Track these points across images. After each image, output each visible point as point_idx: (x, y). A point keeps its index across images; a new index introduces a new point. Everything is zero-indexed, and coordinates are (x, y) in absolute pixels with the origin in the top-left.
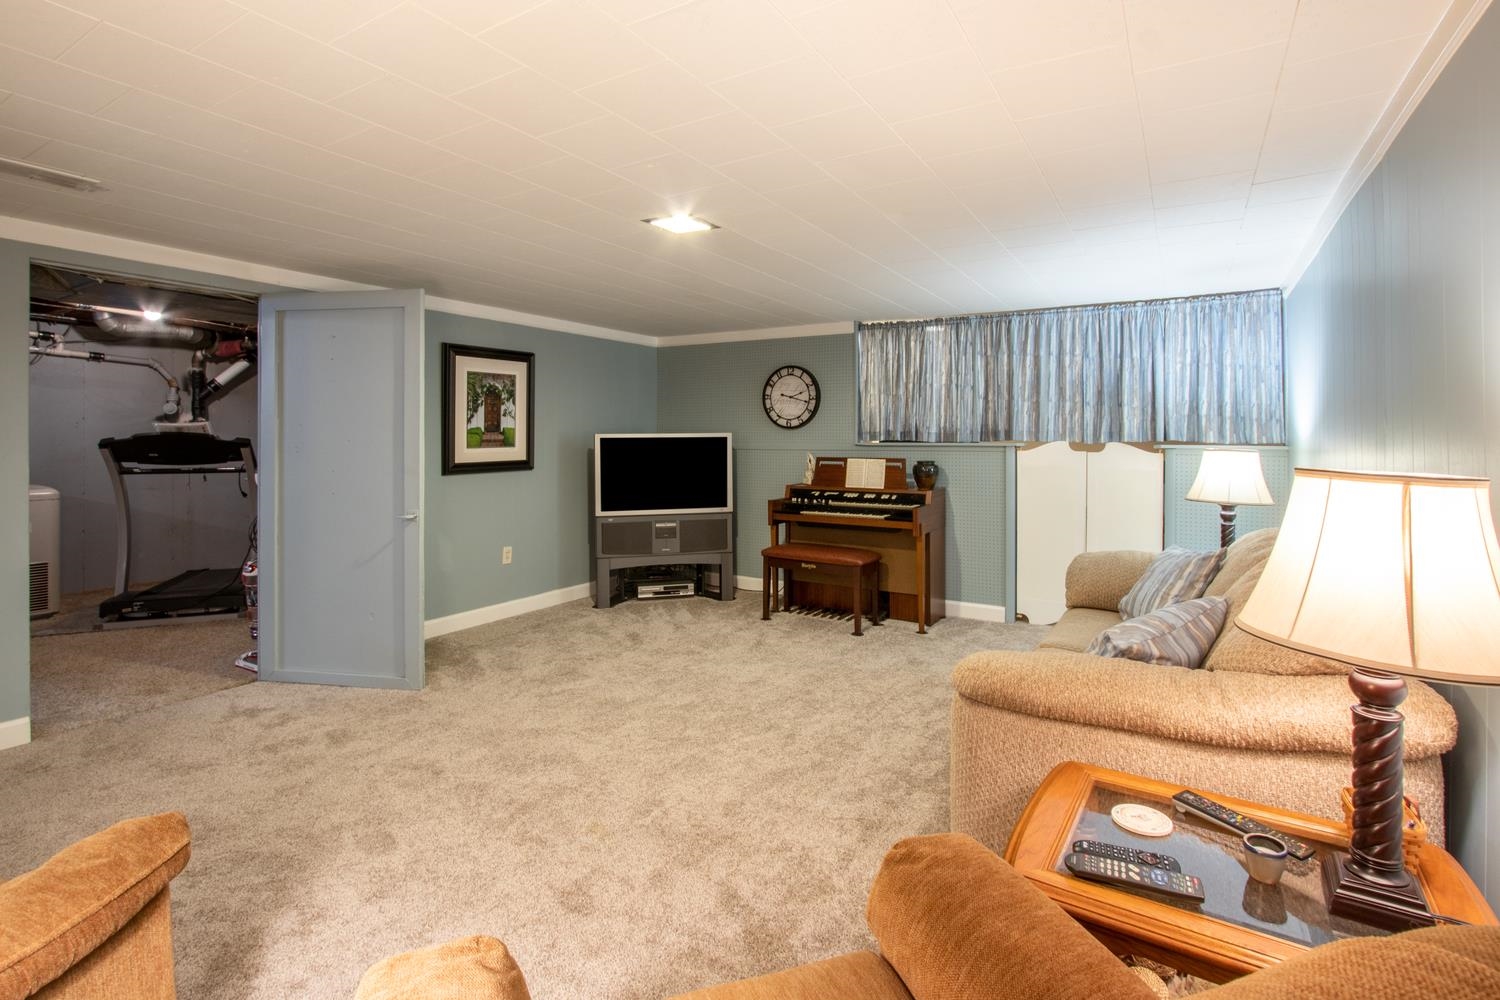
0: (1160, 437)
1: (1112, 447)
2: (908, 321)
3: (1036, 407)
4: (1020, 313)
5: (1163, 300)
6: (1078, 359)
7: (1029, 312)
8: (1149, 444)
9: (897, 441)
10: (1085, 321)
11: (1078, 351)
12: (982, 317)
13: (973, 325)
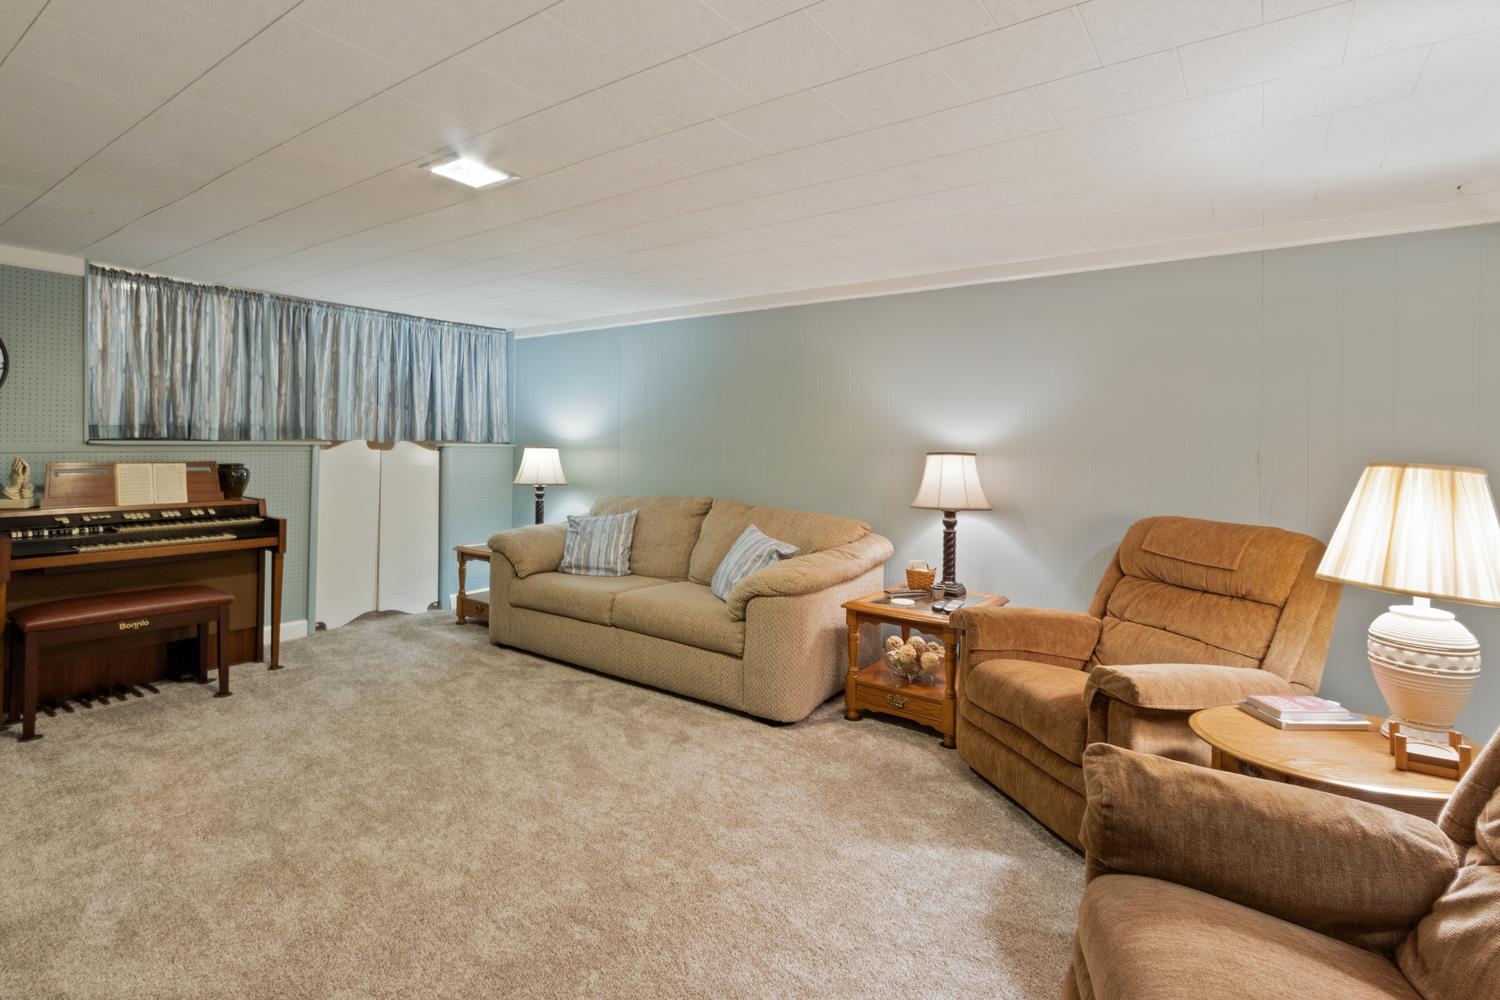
0: (438, 436)
1: (402, 446)
2: (176, 279)
3: (334, 404)
4: (320, 304)
5: (440, 321)
6: (374, 361)
7: (329, 305)
8: (430, 441)
9: (161, 439)
10: (380, 325)
11: (374, 354)
12: (277, 298)
13: (266, 304)
